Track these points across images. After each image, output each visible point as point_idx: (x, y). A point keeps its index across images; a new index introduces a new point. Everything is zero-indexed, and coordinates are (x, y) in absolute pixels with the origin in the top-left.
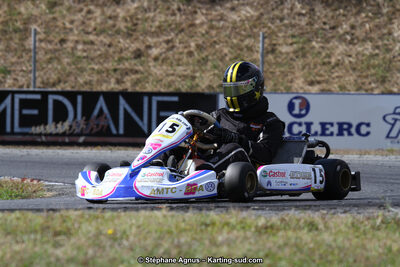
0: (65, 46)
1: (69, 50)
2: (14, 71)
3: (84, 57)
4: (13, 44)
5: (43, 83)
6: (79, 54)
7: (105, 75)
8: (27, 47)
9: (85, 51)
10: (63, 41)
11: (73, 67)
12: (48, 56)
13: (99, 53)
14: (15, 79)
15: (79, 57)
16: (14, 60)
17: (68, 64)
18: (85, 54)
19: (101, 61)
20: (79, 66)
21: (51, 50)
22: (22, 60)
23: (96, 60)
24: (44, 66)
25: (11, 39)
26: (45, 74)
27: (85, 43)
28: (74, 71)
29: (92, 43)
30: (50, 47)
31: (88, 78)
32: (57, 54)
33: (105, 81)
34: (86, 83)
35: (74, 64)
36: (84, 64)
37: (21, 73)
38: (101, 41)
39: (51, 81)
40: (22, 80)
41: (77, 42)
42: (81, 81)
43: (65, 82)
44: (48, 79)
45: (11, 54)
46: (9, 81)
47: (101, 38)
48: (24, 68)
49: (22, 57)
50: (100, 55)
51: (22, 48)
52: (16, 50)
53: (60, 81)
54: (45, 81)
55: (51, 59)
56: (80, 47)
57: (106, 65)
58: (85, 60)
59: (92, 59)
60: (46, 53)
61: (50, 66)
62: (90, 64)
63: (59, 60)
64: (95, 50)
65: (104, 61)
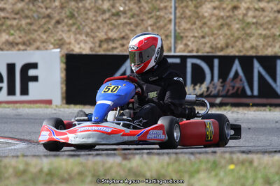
0: (236, 12)
1: (241, 17)
2: (187, 37)
3: (253, 23)
4: (187, 11)
5: (211, 47)
6: (250, 20)
7: (271, 39)
8: (201, 14)
9: (254, 17)
10: (235, 8)
11: (243, 32)
12: (219, 23)
13: (267, 19)
14: (186, 45)
15: (248, 23)
16: (188, 26)
17: (238, 29)
18: (254, 20)
19: (270, 26)
20: (248, 31)
21: (222, 17)
22: (194, 27)
23: (265, 26)
24: (216, 32)
25: (187, 7)
26: (215, 39)
27: (256, 10)
28: (243, 37)
29: (263, 10)
30: (222, 14)
31: (254, 43)
32: (228, 20)
33: (270, 46)
34: (252, 47)
35: (243, 29)
36: (252, 30)
37: (192, 39)
38: (272, 9)
39: (219, 46)
40: (192, 46)
41: (248, 9)
42: (248, 45)
43: (232, 47)
44: (216, 44)
45: (185, 20)
46: (180, 46)
47: (271, 5)
48: (196, 34)
49: (194, 23)
50: (269, 22)
51: (196, 15)
52: (190, 17)
53: (227, 47)
54: (214, 46)
55: (222, 25)
56: (251, 13)
57: (273, 30)
58: (253, 27)
59: (261, 25)
60: (218, 20)
61: (220, 32)
62: (258, 29)
63: (229, 26)
64: (265, 17)
65: (272, 27)
